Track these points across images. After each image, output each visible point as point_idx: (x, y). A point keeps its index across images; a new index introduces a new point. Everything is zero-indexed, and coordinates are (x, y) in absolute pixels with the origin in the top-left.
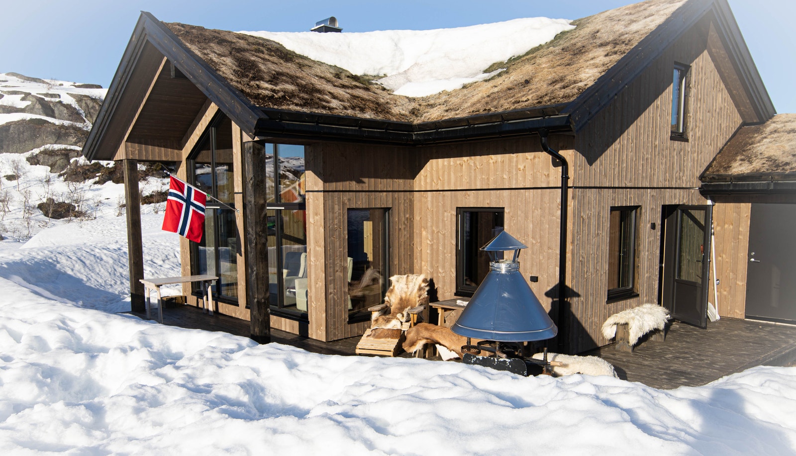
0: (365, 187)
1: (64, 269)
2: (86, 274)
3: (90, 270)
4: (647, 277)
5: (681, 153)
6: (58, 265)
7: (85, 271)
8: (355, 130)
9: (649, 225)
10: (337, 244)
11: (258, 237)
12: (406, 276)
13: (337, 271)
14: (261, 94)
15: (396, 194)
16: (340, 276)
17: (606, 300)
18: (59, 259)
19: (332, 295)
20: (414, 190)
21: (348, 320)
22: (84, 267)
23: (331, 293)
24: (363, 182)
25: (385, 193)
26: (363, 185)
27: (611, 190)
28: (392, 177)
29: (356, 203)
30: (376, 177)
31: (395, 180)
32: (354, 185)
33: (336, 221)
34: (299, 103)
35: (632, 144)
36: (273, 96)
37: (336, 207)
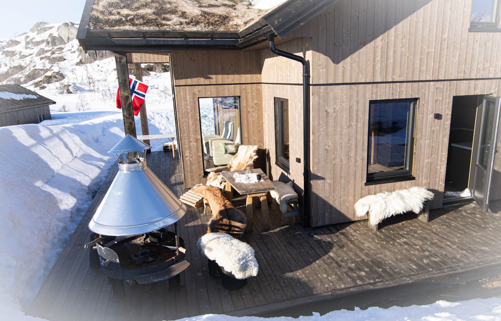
0: (213, 81)
1: (154, 123)
2: (166, 126)
3: (170, 123)
4: (428, 163)
5: (488, 44)
6: (153, 121)
7: (166, 124)
8: (181, 41)
9: (432, 116)
10: (191, 122)
11: (125, 119)
12: (247, 146)
13: (191, 142)
14: (110, 19)
15: (244, 86)
16: (194, 145)
17: (365, 182)
18: (155, 117)
19: (188, 158)
20: (262, 82)
21: (203, 175)
22: (167, 122)
23: (187, 157)
24: (211, 78)
25: (232, 86)
26: (211, 80)
27: (370, 86)
28: (238, 73)
29: (205, 93)
30: (223, 73)
31: (243, 75)
32: (202, 81)
33: (189, 107)
34: (139, 23)
35: (404, 40)
36: (122, 19)
37: (188, 97)
